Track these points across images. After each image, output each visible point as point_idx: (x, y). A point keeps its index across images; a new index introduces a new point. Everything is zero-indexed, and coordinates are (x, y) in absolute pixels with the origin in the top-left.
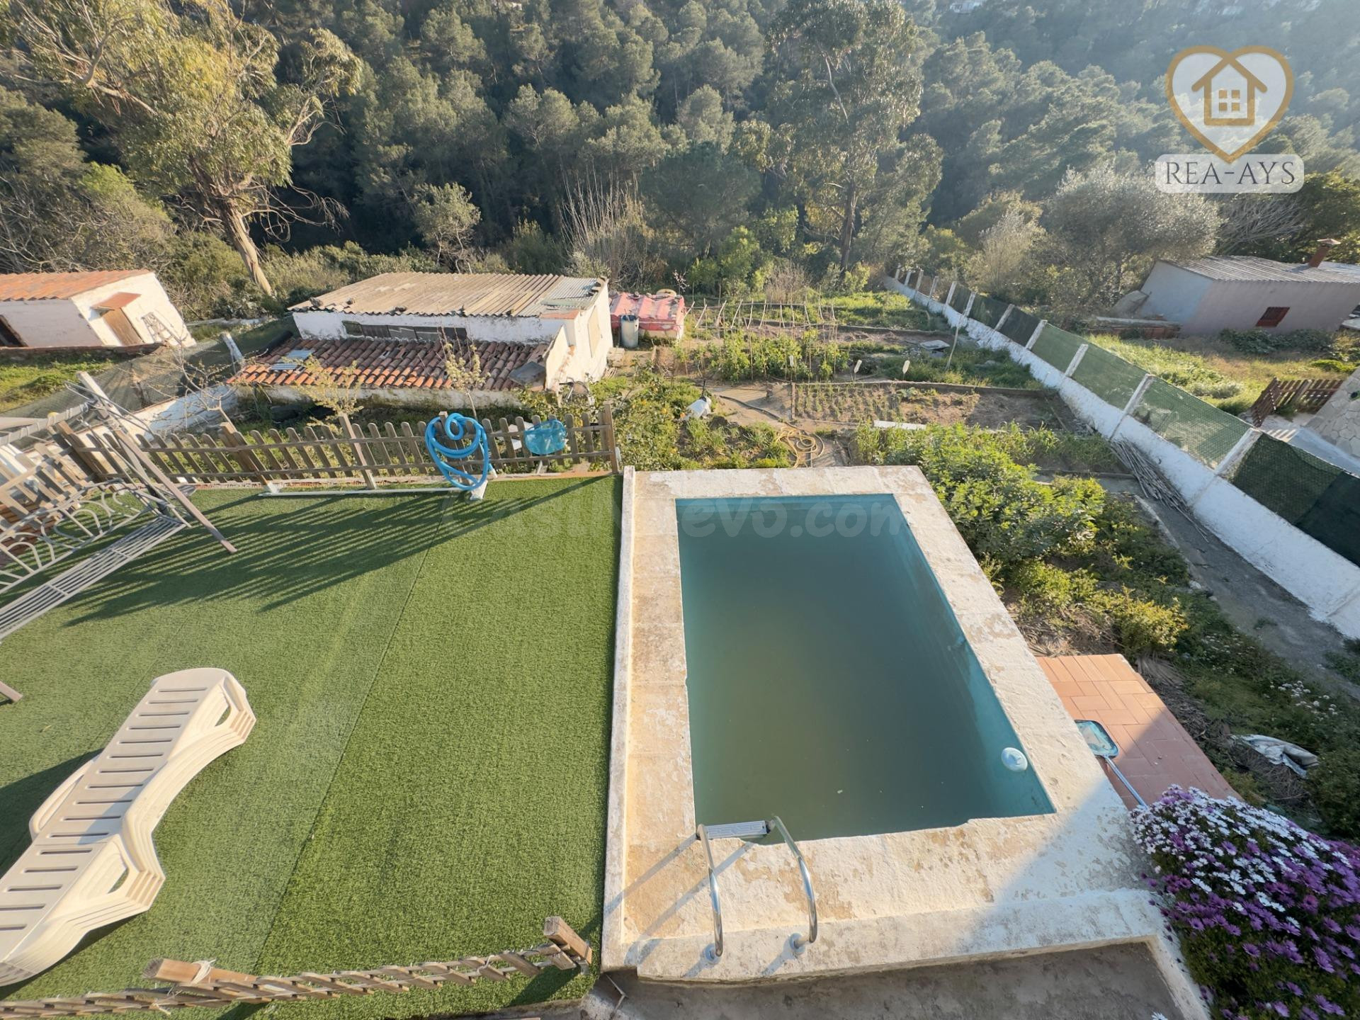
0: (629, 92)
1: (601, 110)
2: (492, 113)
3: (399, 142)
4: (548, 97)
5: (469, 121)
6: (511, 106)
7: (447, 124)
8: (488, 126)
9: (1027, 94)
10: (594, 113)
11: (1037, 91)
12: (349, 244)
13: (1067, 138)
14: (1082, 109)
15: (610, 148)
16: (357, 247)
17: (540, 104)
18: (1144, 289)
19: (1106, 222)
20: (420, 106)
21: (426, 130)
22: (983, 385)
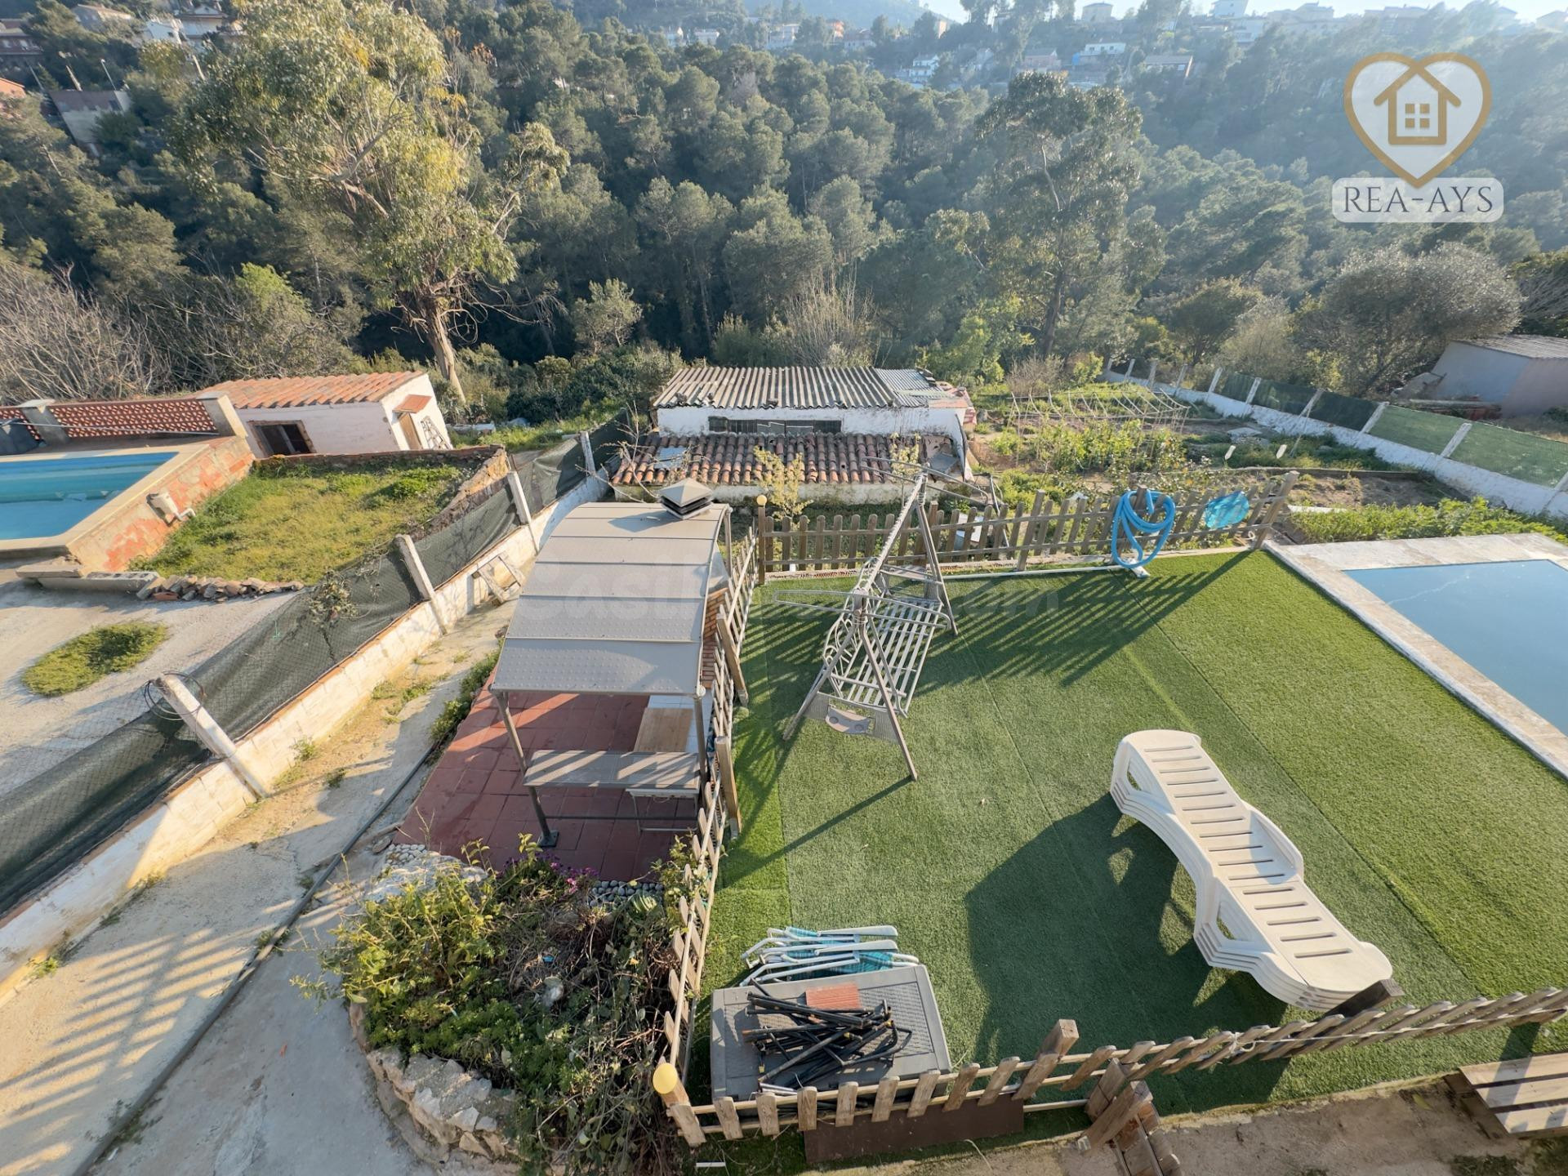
0: (761, 183)
1: (736, 203)
2: (622, 207)
3: (527, 239)
4: (685, 189)
5: (598, 215)
6: (643, 199)
7: (577, 219)
8: (618, 219)
9: (1174, 179)
10: (727, 204)
11: (1185, 177)
12: (484, 346)
13: (1251, 222)
14: (1259, 193)
15: (760, 240)
16: (492, 350)
17: (673, 197)
18: (1435, 370)
19: (1398, 303)
20: (549, 200)
21: (554, 226)
22: (1355, 469)
